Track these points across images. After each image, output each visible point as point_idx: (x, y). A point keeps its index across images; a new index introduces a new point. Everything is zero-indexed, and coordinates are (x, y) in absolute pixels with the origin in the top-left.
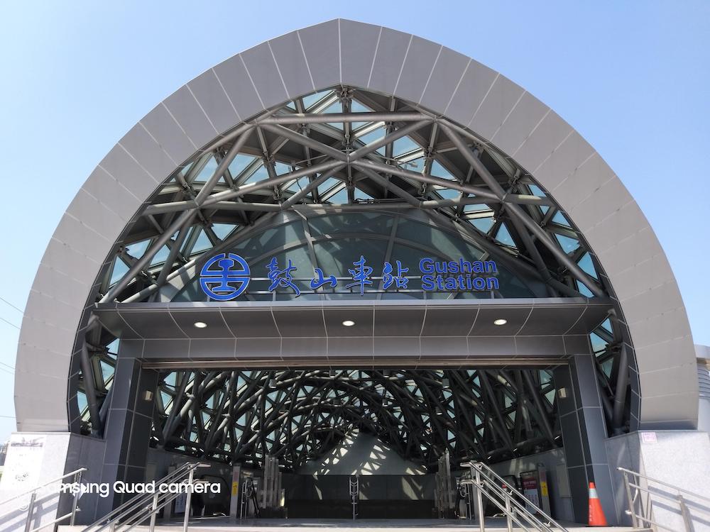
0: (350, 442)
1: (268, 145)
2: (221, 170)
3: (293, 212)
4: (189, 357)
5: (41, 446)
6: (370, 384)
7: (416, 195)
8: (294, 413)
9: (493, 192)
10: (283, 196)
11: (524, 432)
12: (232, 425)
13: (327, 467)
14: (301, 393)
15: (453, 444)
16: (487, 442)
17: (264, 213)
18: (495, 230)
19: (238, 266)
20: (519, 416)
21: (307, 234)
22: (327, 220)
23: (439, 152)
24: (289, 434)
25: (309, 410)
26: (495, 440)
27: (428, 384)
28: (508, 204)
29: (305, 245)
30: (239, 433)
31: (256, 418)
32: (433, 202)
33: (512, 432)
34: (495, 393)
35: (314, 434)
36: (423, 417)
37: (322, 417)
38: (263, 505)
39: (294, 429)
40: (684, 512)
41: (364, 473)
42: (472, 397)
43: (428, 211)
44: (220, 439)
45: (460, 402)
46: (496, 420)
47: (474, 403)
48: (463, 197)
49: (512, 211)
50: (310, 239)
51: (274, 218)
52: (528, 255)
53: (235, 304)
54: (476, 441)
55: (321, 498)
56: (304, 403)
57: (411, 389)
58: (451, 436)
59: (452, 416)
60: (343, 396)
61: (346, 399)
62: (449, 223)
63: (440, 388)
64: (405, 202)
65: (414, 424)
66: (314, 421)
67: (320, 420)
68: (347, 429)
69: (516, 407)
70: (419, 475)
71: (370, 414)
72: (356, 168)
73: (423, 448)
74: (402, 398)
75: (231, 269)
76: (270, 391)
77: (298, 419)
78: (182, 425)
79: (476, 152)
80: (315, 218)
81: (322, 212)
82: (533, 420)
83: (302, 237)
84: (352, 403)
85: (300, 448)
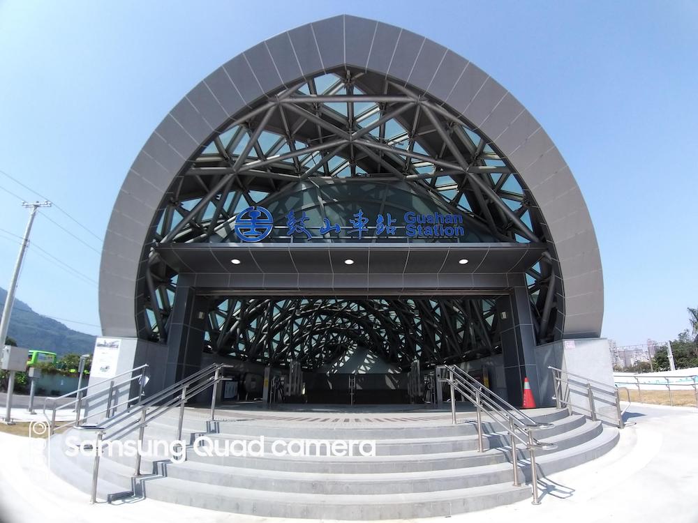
0: (351, 352)
1: (290, 126)
2: (252, 142)
3: (309, 182)
4: (228, 286)
5: (117, 347)
6: (365, 314)
7: (402, 172)
8: (313, 333)
9: (459, 165)
10: (302, 170)
11: (470, 344)
12: (270, 339)
13: (335, 368)
14: (318, 320)
15: (420, 354)
16: (443, 352)
17: (289, 182)
18: (458, 198)
19: (263, 216)
20: (467, 334)
21: (320, 199)
22: (334, 188)
23: (419, 134)
24: (310, 346)
25: (324, 331)
26: (449, 349)
27: (404, 314)
28: (471, 174)
29: (318, 206)
30: (275, 346)
31: (286, 335)
32: (414, 176)
33: (461, 346)
34: (450, 318)
35: (327, 347)
36: (400, 336)
37: (333, 336)
38: (289, 394)
39: (314, 343)
40: (589, 395)
41: (360, 372)
42: (434, 321)
43: (409, 183)
44: (261, 349)
45: (426, 326)
46: (450, 336)
47: (436, 326)
48: (436, 170)
49: (473, 179)
50: (322, 202)
51: (295, 186)
52: (483, 216)
53: (261, 245)
54: (435, 351)
55: (331, 388)
56: (320, 327)
57: (393, 318)
58: (418, 348)
59: (420, 335)
60: (348, 322)
61: (349, 324)
62: (425, 192)
63: (413, 316)
64: (393, 176)
65: (394, 341)
66: (328, 338)
67: (331, 338)
68: (349, 344)
69: (464, 328)
70: (396, 374)
71: (364, 335)
72: (358, 146)
73: (400, 356)
74: (387, 323)
75: (259, 218)
76: (295, 317)
77: (316, 337)
78: (232, 339)
79: (448, 131)
80: (325, 187)
81: (332, 182)
82: (477, 336)
83: (316, 200)
84: (353, 327)
85: (318, 356)
